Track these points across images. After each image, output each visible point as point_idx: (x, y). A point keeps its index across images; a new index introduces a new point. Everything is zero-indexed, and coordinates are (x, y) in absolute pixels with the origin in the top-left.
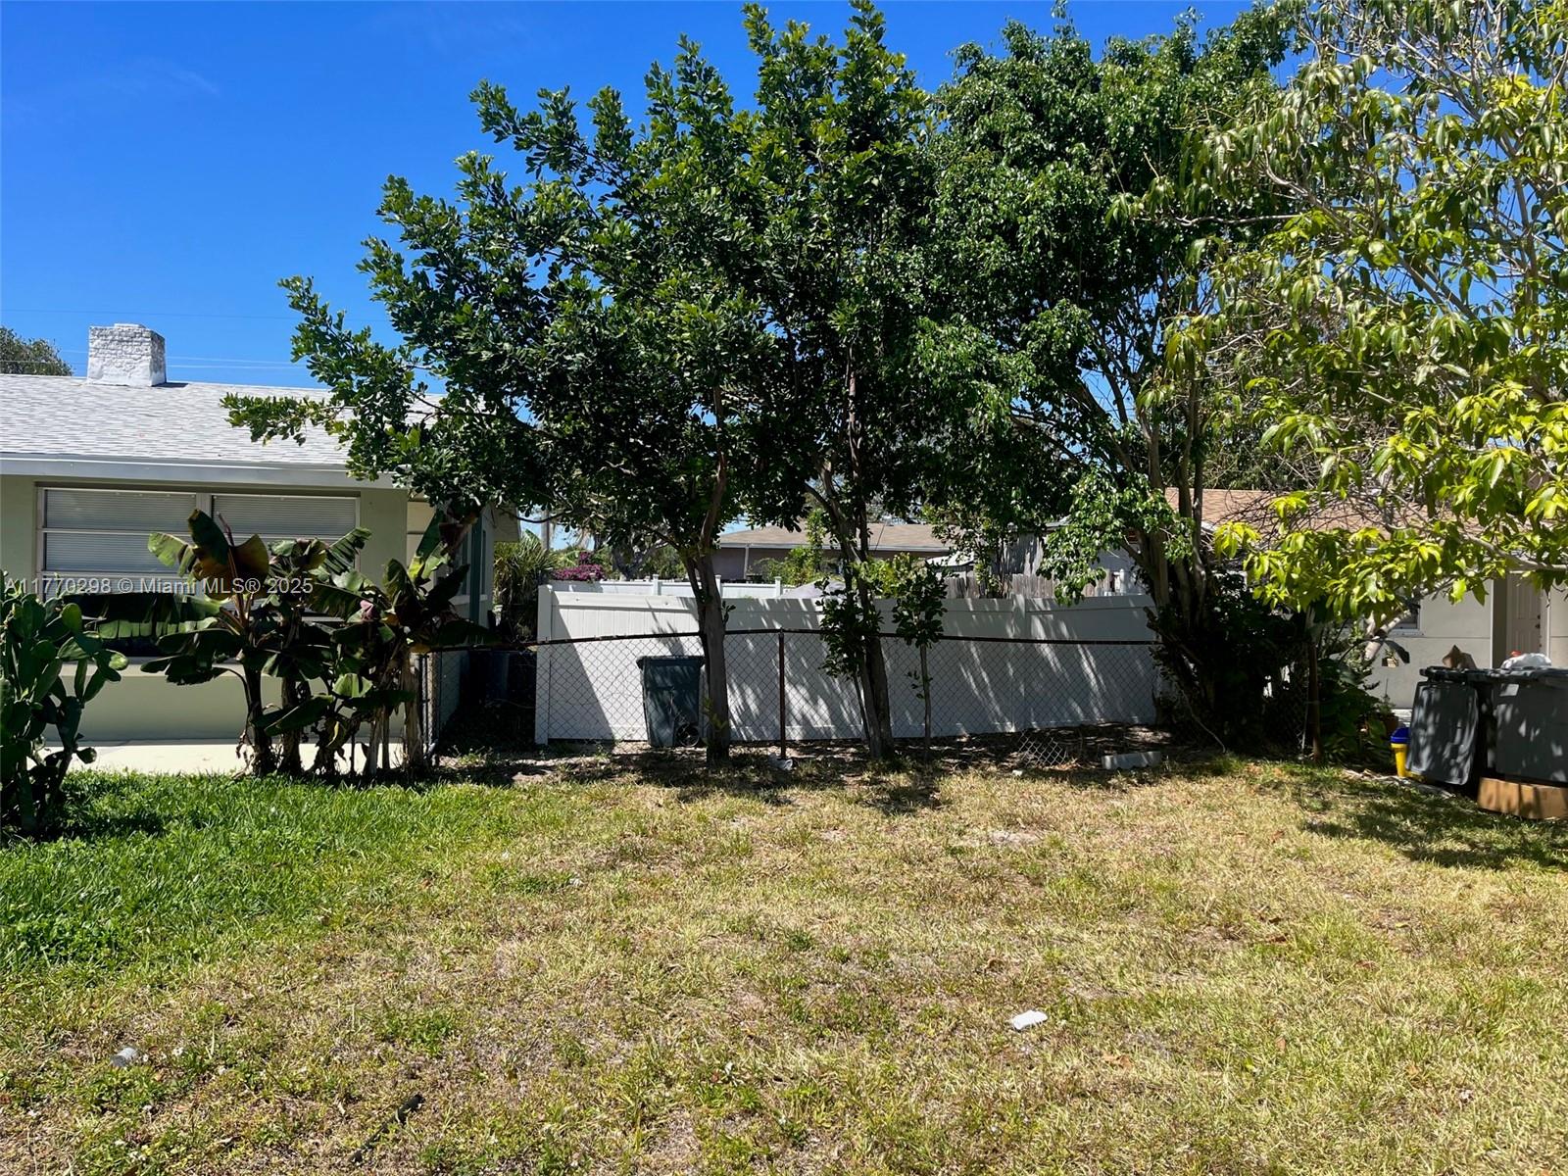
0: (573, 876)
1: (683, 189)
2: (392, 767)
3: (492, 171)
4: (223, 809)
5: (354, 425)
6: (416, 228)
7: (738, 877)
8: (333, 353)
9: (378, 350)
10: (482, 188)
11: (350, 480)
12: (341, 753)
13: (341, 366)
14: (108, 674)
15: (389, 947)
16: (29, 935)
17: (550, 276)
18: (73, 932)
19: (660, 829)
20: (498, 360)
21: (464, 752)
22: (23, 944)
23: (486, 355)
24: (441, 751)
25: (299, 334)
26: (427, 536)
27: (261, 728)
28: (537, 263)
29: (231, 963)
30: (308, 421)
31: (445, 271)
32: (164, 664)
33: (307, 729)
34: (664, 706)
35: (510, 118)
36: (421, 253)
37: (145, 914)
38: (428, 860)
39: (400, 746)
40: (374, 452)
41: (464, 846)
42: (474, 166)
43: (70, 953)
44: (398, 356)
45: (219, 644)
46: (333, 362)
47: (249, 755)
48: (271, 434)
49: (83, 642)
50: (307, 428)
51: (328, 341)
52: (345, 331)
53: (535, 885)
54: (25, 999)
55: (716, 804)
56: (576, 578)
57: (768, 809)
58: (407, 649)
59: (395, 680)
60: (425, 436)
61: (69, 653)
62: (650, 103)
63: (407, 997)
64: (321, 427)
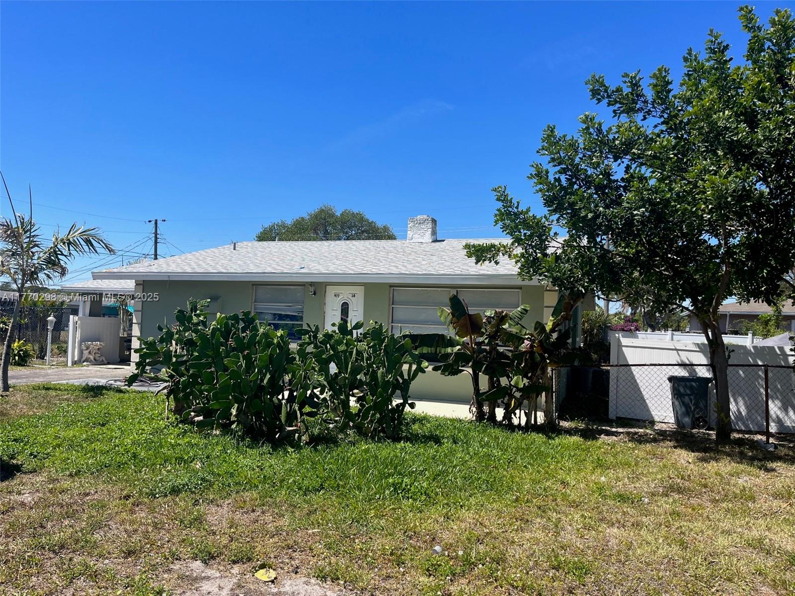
0: (643, 497)
1: (708, 113)
2: (538, 424)
3: (596, 120)
4: (465, 436)
5: (522, 255)
6: (556, 156)
7: (746, 512)
8: (513, 221)
9: (534, 217)
10: (591, 130)
11: (519, 282)
12: (515, 415)
13: (516, 227)
14: (421, 370)
15: (549, 519)
16: (393, 484)
17: (625, 172)
18: (411, 486)
19: (692, 477)
20: (596, 217)
21: (572, 420)
22: (392, 489)
23: (590, 215)
24: (561, 417)
25: (497, 212)
26: (556, 308)
27: (478, 399)
28: (619, 164)
29: (477, 513)
30: (501, 254)
31: (569, 175)
32: (441, 366)
33: (499, 401)
34: (684, 404)
35: (606, 91)
36: (558, 168)
37: (438, 482)
38: (561, 475)
39: (543, 414)
40: (531, 267)
41: (579, 470)
42: (588, 120)
43: (410, 495)
44: (544, 219)
45: (462, 359)
46: (513, 225)
47: (474, 411)
48: (484, 260)
49: (412, 355)
50: (501, 258)
51: (512, 215)
52: (520, 210)
53: (622, 498)
54: (394, 514)
55: (725, 466)
56: (623, 330)
57: (762, 473)
58: (546, 365)
59: (540, 381)
60: (557, 258)
61: (406, 360)
62: (685, 70)
63: (562, 548)
64: (506, 256)
